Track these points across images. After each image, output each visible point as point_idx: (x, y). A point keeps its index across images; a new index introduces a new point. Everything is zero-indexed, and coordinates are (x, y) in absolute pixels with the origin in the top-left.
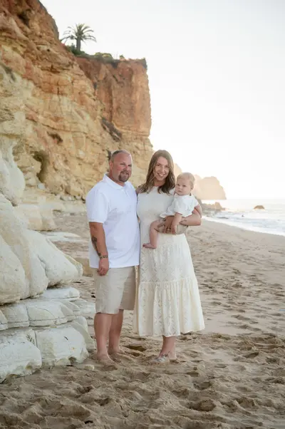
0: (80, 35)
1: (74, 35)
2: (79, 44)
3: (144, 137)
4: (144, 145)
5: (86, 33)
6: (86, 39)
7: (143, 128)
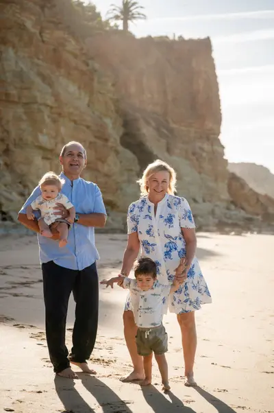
0: (126, 13)
1: (119, 14)
2: (126, 25)
3: (212, 136)
4: (212, 145)
5: (134, 10)
6: (134, 18)
7: (209, 125)
